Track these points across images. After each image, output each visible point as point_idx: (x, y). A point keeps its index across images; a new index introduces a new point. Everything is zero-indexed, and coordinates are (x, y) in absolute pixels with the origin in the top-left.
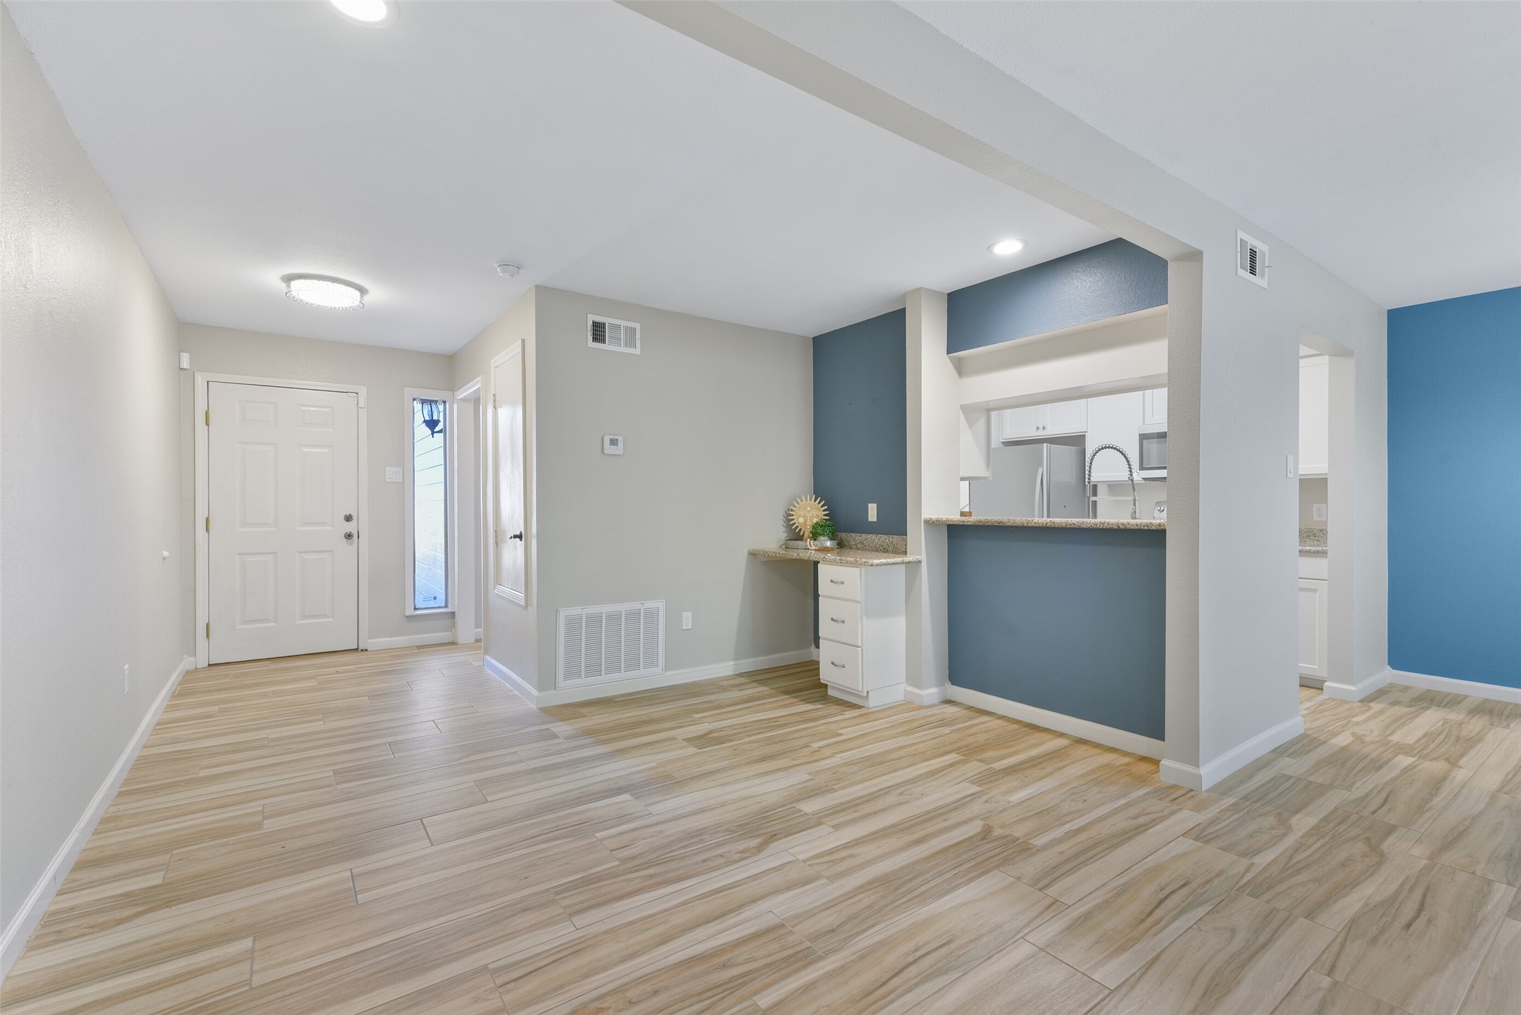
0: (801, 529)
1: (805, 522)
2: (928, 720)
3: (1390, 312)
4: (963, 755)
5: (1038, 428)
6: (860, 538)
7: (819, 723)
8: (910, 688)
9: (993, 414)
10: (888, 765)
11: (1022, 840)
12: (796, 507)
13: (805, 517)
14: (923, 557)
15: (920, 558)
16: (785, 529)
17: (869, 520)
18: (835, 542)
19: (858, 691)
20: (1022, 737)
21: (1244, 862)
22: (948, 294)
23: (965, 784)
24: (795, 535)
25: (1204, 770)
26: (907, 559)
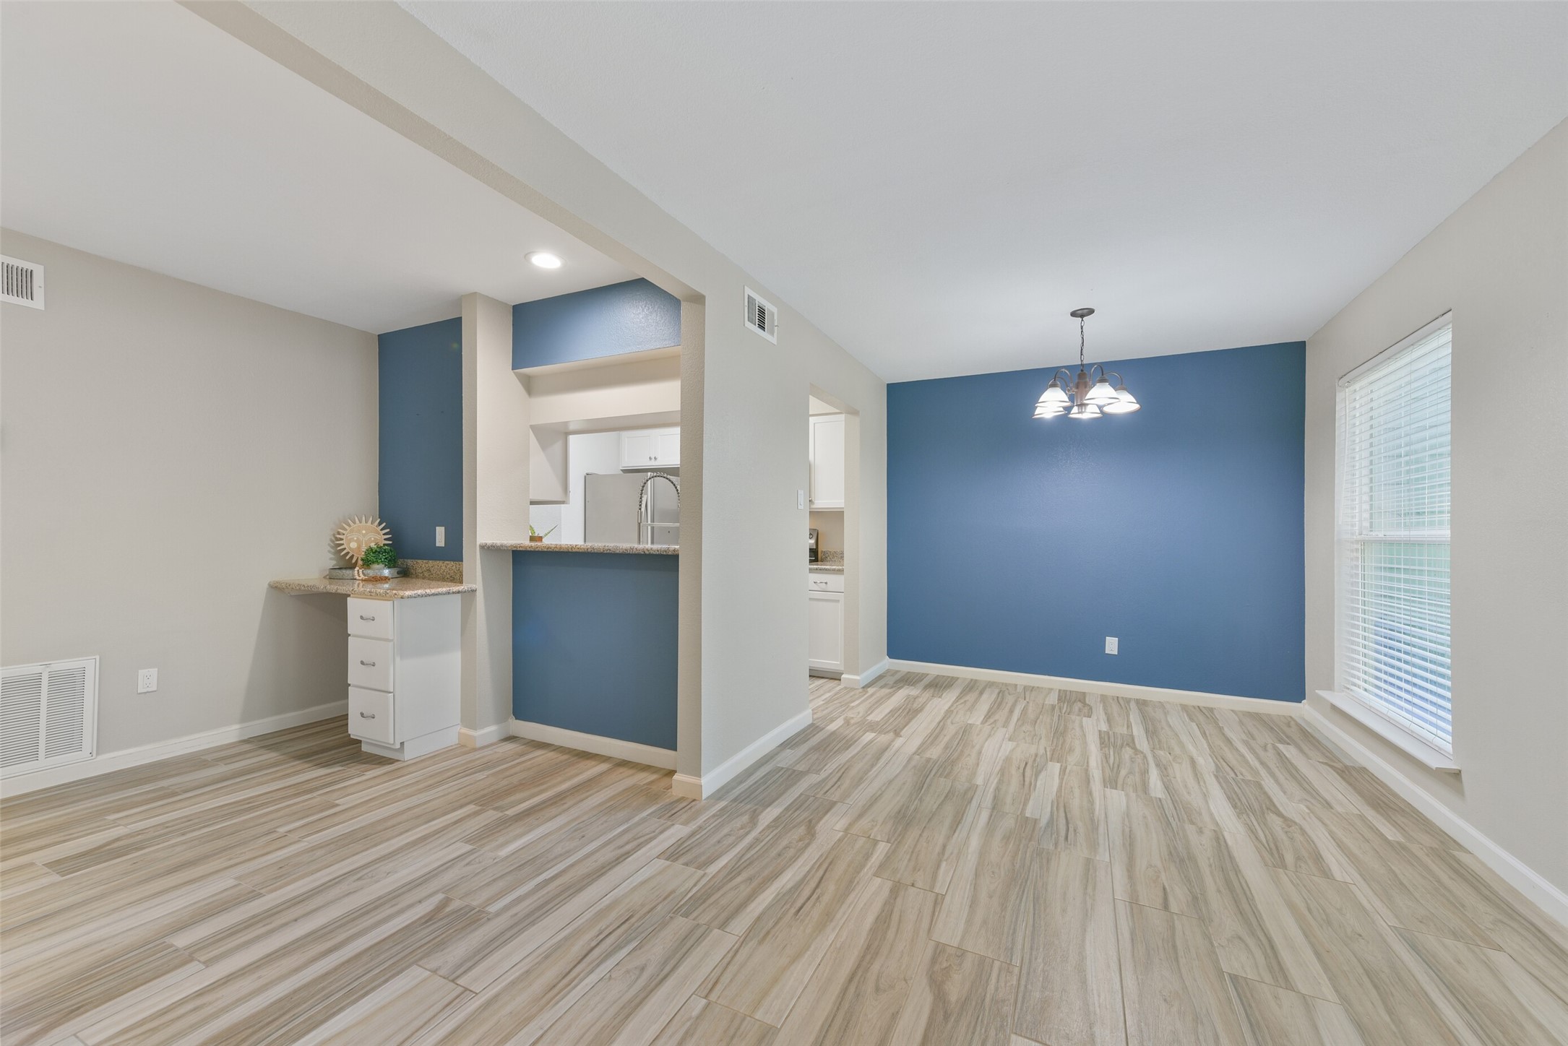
0: (353, 556)
1: (359, 547)
2: (469, 766)
3: (889, 385)
4: (481, 806)
5: (650, 458)
6: (427, 565)
7: (315, 794)
8: (465, 730)
9: (571, 438)
10: (371, 839)
11: (478, 909)
12: (346, 530)
13: (358, 541)
14: (478, 585)
15: (474, 586)
16: (333, 556)
17: (437, 545)
18: (394, 571)
19: (390, 744)
20: (564, 769)
21: (700, 872)
22: (514, 306)
23: (459, 844)
24: (347, 564)
25: (704, 781)
26: (461, 588)
